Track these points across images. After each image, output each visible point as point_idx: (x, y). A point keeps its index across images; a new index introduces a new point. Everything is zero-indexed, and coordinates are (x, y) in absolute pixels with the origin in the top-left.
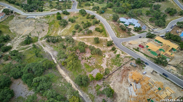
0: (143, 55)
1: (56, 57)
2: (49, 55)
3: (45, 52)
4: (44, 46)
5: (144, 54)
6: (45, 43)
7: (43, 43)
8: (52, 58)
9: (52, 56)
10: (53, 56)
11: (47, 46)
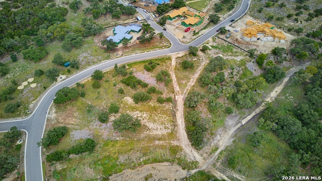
0: (204, 31)
1: (240, 118)
2: (240, 131)
3: (234, 142)
4: (217, 149)
5: (202, 30)
6: (207, 151)
7: (205, 155)
8: (243, 124)
9: (239, 125)
10: (237, 124)
11: (216, 142)
